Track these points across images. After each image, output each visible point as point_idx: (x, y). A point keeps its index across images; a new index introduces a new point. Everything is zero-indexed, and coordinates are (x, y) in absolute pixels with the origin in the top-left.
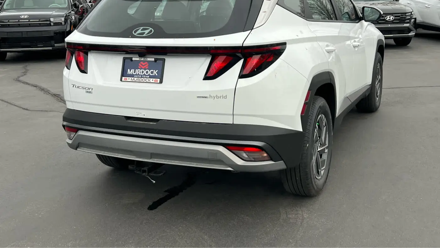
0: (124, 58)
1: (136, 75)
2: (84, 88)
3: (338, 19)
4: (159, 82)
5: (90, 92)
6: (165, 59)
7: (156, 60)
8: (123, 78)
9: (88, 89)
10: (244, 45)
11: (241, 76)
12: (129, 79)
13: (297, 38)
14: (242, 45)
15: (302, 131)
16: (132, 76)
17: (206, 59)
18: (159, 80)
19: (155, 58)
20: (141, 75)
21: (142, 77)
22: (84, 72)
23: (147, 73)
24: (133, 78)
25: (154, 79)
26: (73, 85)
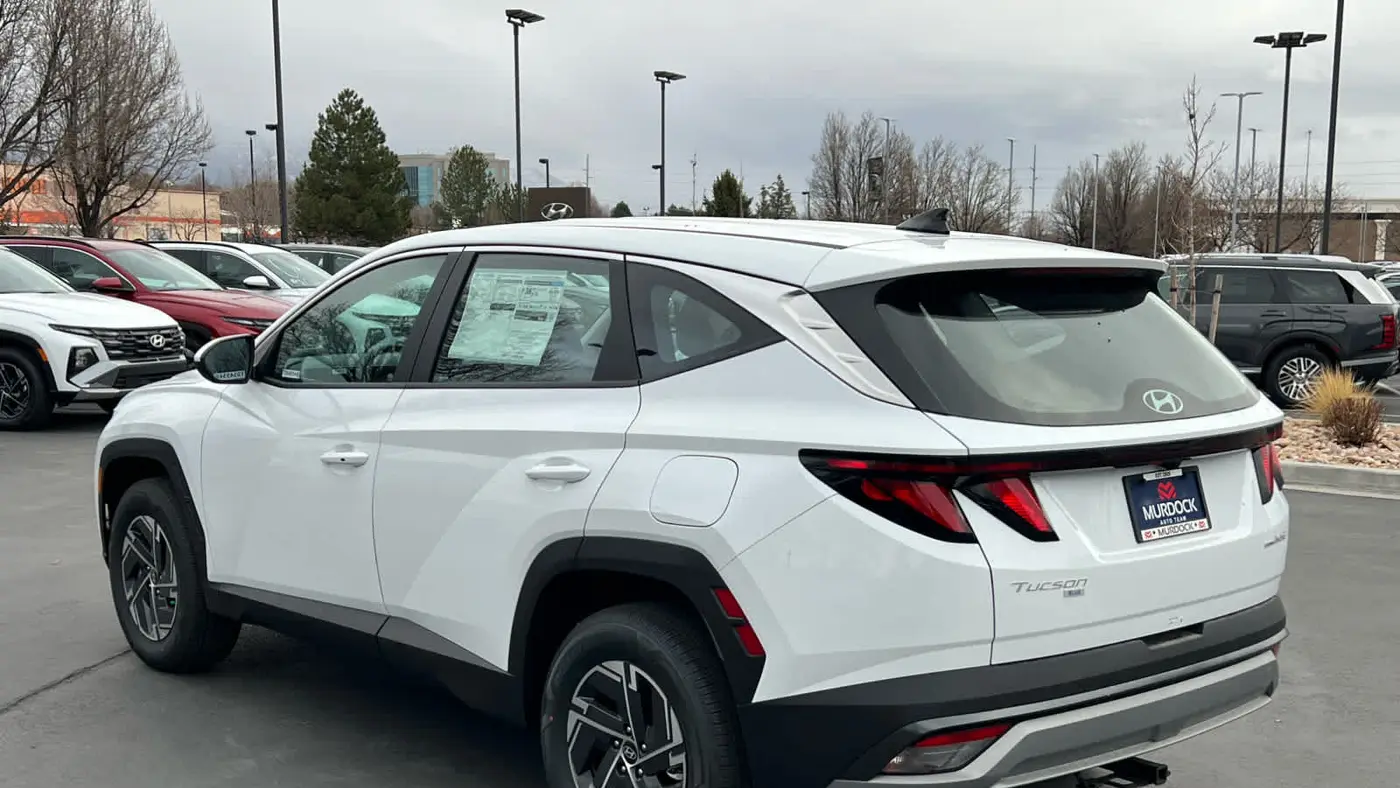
1: (1162, 518)
2: (1057, 585)
5: (1079, 593)
6: (1196, 467)
7: (1185, 473)
8: (1140, 533)
9: (1073, 586)
12: (1155, 532)
16: (1155, 523)
18: (1204, 521)
19: (1183, 469)
20: (1172, 517)
21: (1174, 519)
22: (1051, 536)
23: (1180, 510)
24: (1161, 529)
25: (1197, 522)
26: (1017, 586)
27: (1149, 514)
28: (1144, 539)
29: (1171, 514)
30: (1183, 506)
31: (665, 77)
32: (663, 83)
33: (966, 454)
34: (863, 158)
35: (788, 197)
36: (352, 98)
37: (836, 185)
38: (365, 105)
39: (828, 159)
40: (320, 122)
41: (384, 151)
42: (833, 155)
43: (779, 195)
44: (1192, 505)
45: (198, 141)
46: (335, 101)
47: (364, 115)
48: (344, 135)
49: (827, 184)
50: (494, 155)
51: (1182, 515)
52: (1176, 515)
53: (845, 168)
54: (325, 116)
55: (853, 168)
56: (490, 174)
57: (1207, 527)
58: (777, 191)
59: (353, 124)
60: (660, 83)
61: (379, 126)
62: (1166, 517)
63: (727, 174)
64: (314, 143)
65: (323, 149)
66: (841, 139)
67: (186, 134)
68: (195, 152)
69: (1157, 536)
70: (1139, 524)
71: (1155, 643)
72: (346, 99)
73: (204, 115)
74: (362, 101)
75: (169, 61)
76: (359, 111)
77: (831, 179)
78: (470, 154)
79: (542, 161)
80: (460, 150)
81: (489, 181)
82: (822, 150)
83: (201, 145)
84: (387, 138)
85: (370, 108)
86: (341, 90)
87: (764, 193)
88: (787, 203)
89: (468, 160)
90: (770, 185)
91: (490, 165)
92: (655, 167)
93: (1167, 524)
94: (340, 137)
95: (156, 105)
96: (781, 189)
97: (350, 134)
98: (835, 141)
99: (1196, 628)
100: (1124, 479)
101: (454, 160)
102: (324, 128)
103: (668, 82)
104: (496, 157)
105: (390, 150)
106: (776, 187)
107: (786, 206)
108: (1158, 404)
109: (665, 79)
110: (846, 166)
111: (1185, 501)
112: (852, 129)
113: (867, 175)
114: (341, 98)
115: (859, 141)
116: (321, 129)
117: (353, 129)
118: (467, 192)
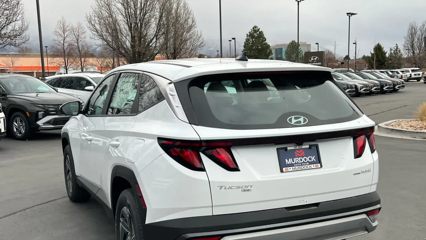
2: (238, 187)
5: (248, 190)
6: (318, 145)
7: (310, 147)
8: (284, 169)
9: (245, 188)
16: (291, 165)
18: (319, 165)
19: (309, 145)
21: (302, 164)
22: (237, 169)
23: (306, 160)
24: (294, 167)
25: (314, 165)
26: (220, 187)
27: (289, 161)
28: (284, 171)
29: (300, 162)
30: (308, 159)
31: (350, 14)
32: (350, 16)
33: (200, 140)
34: (423, 37)
35: (400, 51)
36: (256, 28)
37: (412, 46)
38: (260, 30)
39: (410, 38)
40: (247, 36)
41: (266, 44)
42: (412, 36)
43: (397, 50)
44: (313, 159)
45: (201, 44)
46: (251, 30)
47: (260, 33)
48: (254, 40)
49: (409, 46)
50: (306, 43)
51: (306, 162)
52: (304, 162)
53: (416, 40)
54: (249, 34)
55: (419, 40)
56: (300, 49)
57: (320, 167)
58: (396, 49)
59: (257, 36)
60: (348, 16)
61: (264, 36)
62: (298, 163)
63: (379, 44)
64: (245, 43)
65: (248, 44)
66: (414, 31)
67: (197, 42)
68: (200, 47)
69: (291, 170)
70: (282, 166)
71: (294, 210)
72: (255, 29)
73: (202, 36)
74: (259, 29)
75: (193, 21)
76: (259, 32)
77: (411, 44)
78: (294, 43)
79: (316, 44)
80: (291, 42)
81: (300, 51)
82: (408, 35)
83: (202, 45)
84: (266, 40)
85: (262, 31)
86: (253, 26)
87: (391, 50)
88: (399, 53)
89: (293, 45)
90: (393, 47)
91: (300, 46)
92: (354, 43)
93: (298, 166)
94: (253, 40)
95: (189, 34)
96: (397, 48)
97: (256, 39)
98: (412, 32)
99: (317, 204)
100: (277, 149)
101: (289, 45)
102: (248, 38)
103: (351, 16)
104: (307, 43)
105: (268, 43)
106: (395, 48)
107: (399, 54)
108: (294, 121)
109: (350, 15)
110: (416, 39)
111: (309, 157)
112: (419, 27)
113: (424, 43)
114: (253, 28)
115: (421, 31)
116: (247, 38)
117: (256, 38)
118: (293, 54)
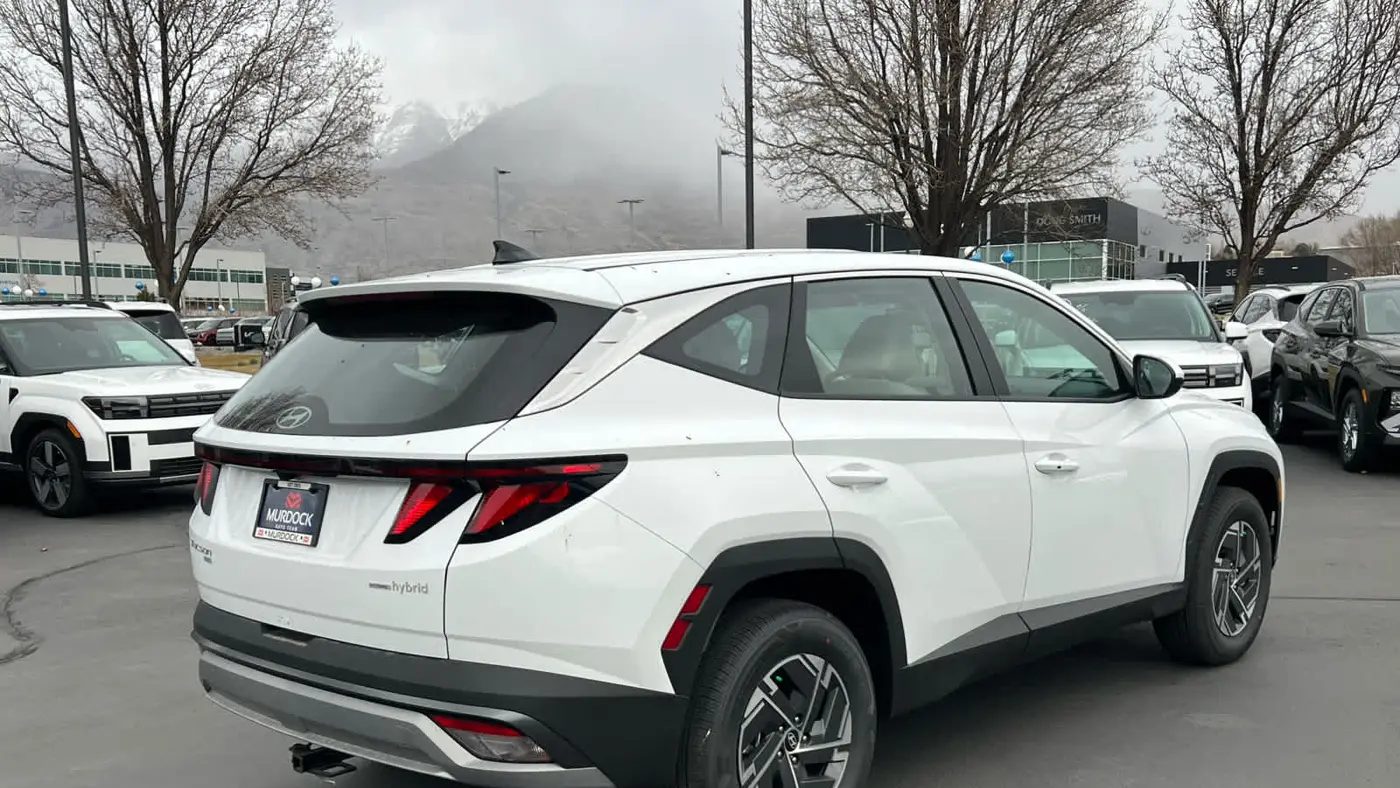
0: (266, 480)
1: (278, 523)
2: (201, 549)
3: (978, 391)
4: (309, 543)
5: (209, 560)
6: (328, 487)
7: (313, 490)
8: (258, 529)
9: (206, 553)
10: (468, 459)
11: (467, 538)
12: (267, 532)
13: (688, 442)
14: (464, 459)
15: (672, 692)
17: (399, 491)
18: (310, 537)
19: (312, 484)
20: (286, 524)
21: (287, 528)
22: (206, 511)
23: (295, 520)
24: (272, 531)
25: (303, 536)
27: (271, 514)
29: (287, 522)
30: (300, 518)
44: (308, 520)
51: (294, 525)
52: (291, 524)
69: (267, 535)
70: (260, 522)
93: (280, 529)
111: (304, 514)
